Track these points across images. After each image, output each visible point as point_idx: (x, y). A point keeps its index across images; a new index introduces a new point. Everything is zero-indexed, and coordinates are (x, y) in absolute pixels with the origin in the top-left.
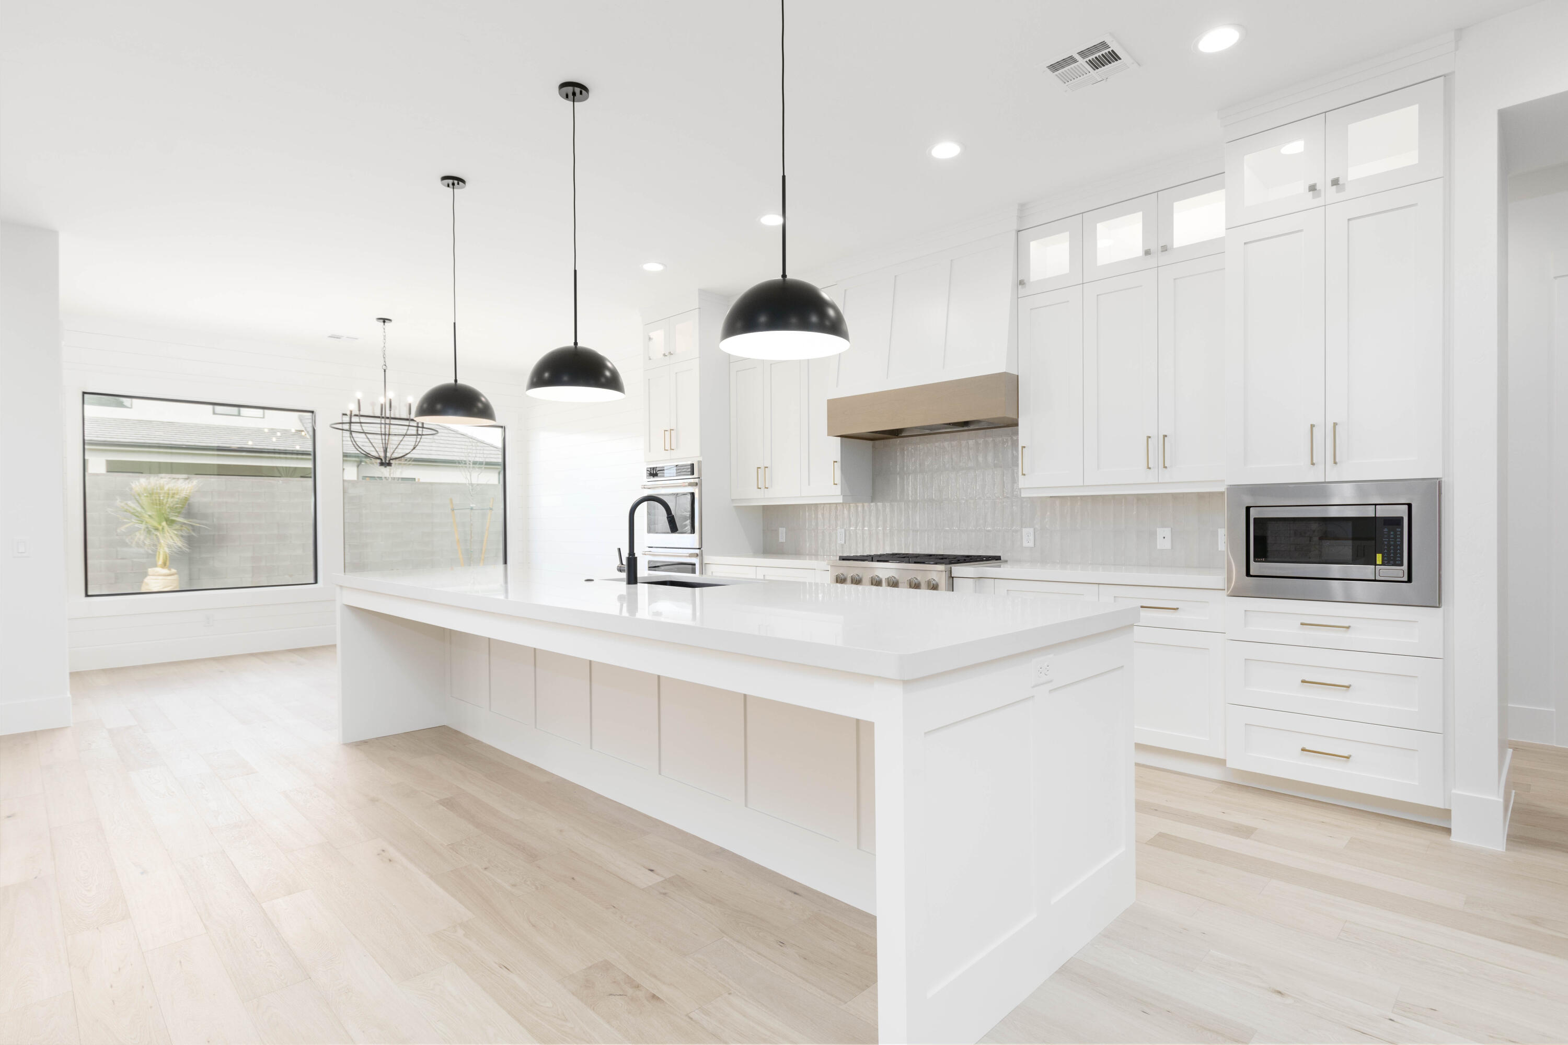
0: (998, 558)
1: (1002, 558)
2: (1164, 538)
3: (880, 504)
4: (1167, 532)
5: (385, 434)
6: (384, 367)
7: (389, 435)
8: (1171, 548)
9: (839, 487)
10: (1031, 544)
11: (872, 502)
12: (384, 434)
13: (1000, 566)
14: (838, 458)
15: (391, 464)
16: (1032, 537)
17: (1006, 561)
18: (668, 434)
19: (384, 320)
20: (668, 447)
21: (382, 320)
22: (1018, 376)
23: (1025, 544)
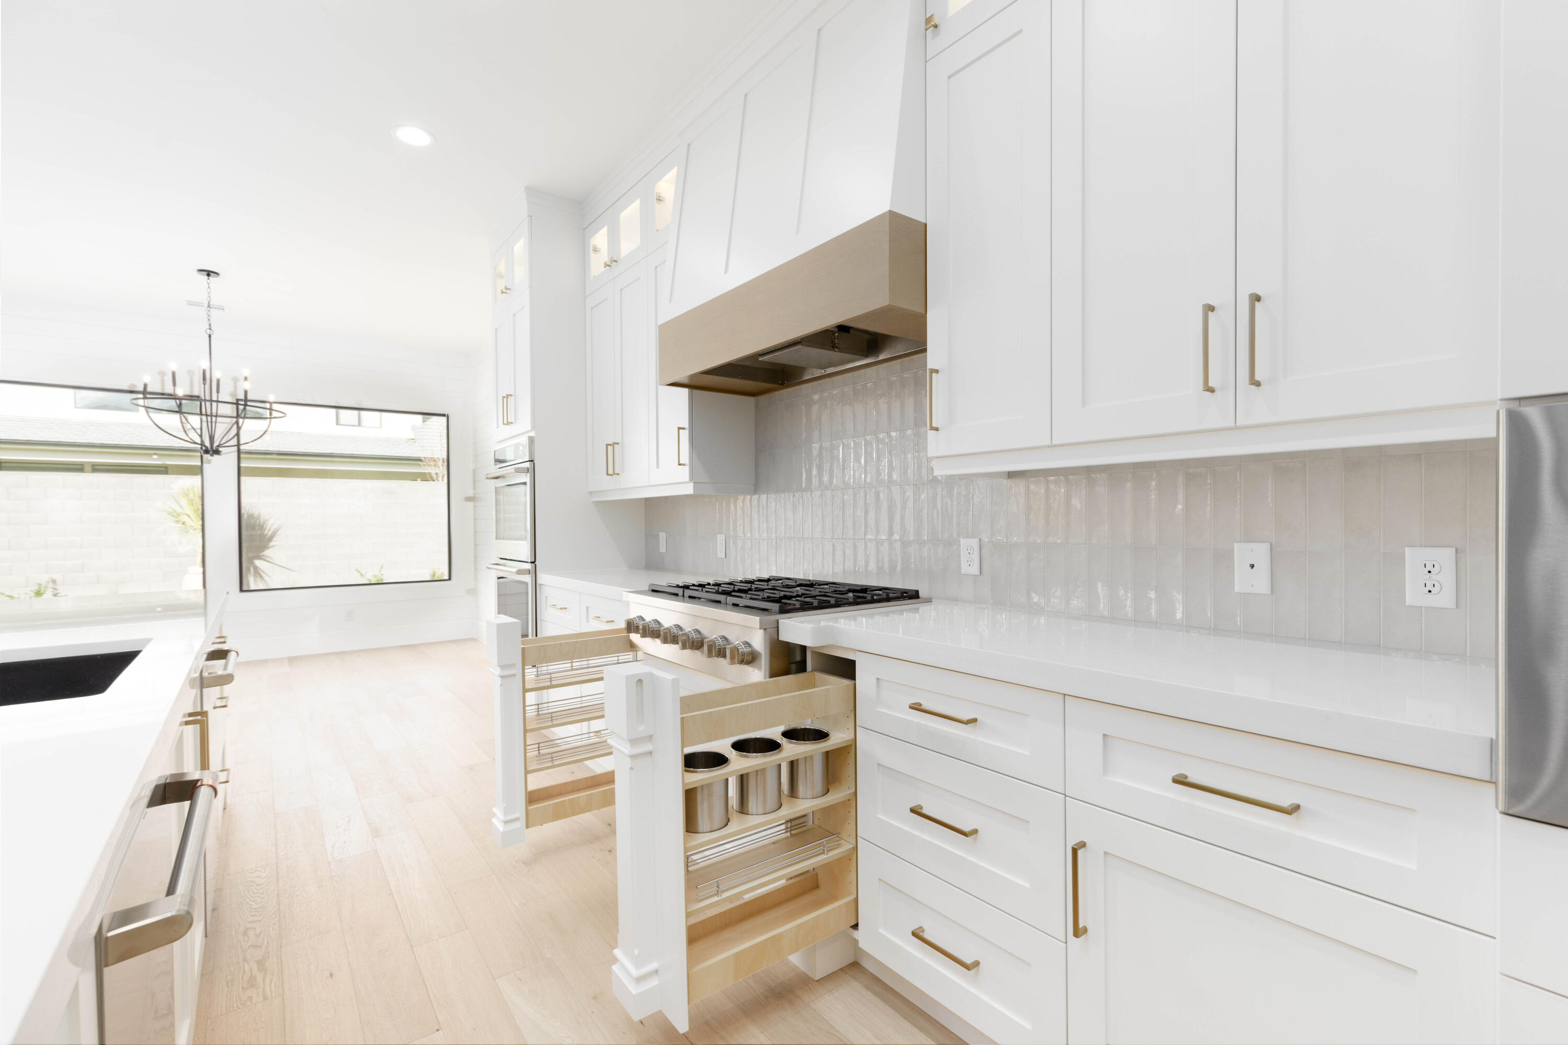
0: (913, 595)
1: (921, 594)
2: (1252, 566)
3: (764, 497)
4: (1260, 553)
5: (211, 416)
6: (208, 331)
7: (216, 416)
8: (1269, 592)
9: (686, 470)
10: (975, 570)
11: (755, 493)
12: (208, 415)
13: (917, 610)
14: (686, 424)
15: (220, 451)
16: (976, 557)
17: (929, 600)
18: (505, 399)
19: (209, 273)
20: (505, 422)
21: (206, 273)
22: (926, 224)
23: (965, 569)
